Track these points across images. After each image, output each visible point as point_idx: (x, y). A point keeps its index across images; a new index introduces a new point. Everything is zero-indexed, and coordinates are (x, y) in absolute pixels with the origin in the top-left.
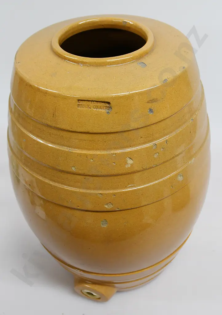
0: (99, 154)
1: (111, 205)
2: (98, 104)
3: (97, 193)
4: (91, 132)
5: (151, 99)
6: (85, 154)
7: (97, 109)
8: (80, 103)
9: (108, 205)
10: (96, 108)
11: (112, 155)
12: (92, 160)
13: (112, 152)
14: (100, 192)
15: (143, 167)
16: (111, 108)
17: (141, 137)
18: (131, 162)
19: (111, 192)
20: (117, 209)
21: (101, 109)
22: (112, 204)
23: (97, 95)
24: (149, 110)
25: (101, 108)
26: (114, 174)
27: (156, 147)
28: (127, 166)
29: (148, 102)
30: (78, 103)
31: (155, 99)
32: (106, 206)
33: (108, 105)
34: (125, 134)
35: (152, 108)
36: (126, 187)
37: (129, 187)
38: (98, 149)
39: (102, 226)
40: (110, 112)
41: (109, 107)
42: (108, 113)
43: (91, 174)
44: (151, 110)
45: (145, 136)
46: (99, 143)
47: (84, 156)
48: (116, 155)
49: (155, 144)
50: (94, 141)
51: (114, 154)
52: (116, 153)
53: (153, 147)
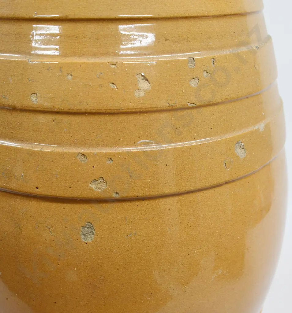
0: (84, 63)
1: (104, 184)
3: (75, 153)
9: (97, 183)
11: (110, 66)
12: (69, 77)
14: (82, 151)
15: (170, 102)
18: (146, 85)
19: (105, 150)
20: (115, 195)
22: (105, 182)
26: (112, 108)
27: (195, 65)
28: (137, 94)
32: (93, 186)
36: (135, 144)
37: (141, 145)
38: (83, 55)
39: (84, 240)
43: (66, 110)
45: (173, 38)
46: (86, 41)
47: (56, 68)
48: (116, 66)
49: (192, 59)
50: (76, 37)
51: (113, 64)
52: (116, 63)
53: (189, 64)
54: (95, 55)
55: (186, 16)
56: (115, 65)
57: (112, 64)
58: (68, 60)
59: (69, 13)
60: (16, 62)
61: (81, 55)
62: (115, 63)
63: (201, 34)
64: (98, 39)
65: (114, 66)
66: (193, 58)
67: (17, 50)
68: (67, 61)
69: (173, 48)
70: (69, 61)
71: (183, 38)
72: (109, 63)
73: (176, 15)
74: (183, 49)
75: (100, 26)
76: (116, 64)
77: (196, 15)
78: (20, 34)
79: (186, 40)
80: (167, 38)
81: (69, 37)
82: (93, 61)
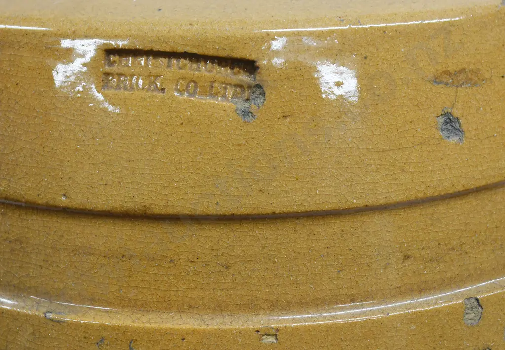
0: (194, 332)
2: (198, 70)
4: (157, 210)
5: (452, 68)
6: (124, 330)
7: (192, 94)
8: (115, 69)
10: (187, 89)
11: (260, 339)
13: (261, 321)
16: (259, 89)
17: (407, 257)
21: (215, 95)
23: (195, 26)
24: (442, 120)
25: (210, 90)
27: (481, 316)
29: (437, 80)
30: (107, 69)
31: (471, 71)
33: (244, 78)
34: (327, 230)
35: (456, 113)
38: (190, 307)
40: (253, 108)
41: (249, 87)
42: (246, 113)
44: (451, 123)
45: (423, 253)
46: (197, 273)
47: (119, 342)
48: (276, 339)
49: (473, 300)
50: (171, 261)
51: (269, 335)
52: (278, 330)
53: (466, 316)
54: (220, 308)
55: (456, 190)
56: (273, 335)
57: (266, 335)
58: (151, 324)
59: (151, 201)
60: (13, 316)
61: (186, 307)
62: (273, 332)
63: (495, 230)
64: (228, 268)
65: (271, 339)
66: (477, 300)
67: (15, 282)
68: (148, 325)
69: (423, 278)
70: (153, 326)
71: (450, 247)
72: (258, 331)
73: (430, 193)
74: (449, 275)
75: (232, 234)
76: (276, 335)
77: (483, 183)
78: (21, 242)
79: (458, 251)
80: (409, 253)
81: (153, 259)
82: (216, 327)
